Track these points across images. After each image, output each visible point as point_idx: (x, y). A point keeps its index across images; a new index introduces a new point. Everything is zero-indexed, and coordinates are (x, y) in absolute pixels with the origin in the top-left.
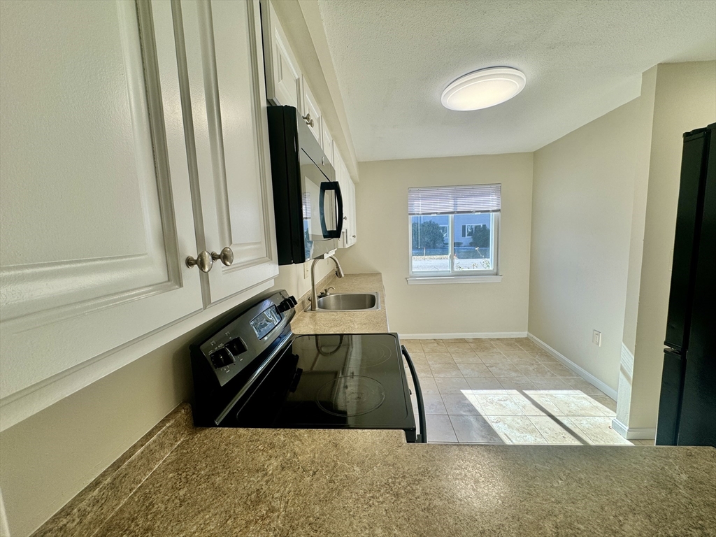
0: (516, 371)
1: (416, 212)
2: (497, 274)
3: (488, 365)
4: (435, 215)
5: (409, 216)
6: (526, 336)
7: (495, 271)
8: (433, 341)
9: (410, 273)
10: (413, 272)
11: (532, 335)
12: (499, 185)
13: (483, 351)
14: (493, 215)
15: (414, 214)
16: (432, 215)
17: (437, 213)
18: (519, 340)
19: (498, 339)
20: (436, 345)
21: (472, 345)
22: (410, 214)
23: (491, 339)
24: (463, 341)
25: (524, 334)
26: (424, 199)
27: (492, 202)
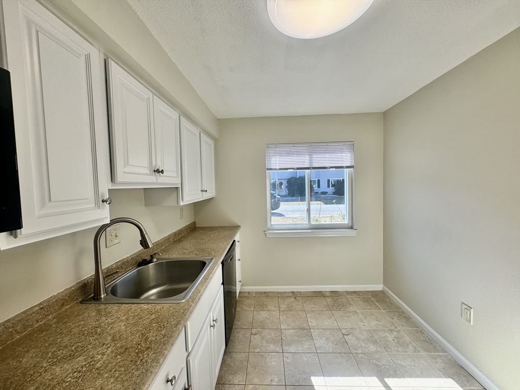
0: (375, 342)
1: (273, 167)
2: (352, 228)
3: (344, 331)
4: (292, 170)
5: (267, 171)
6: (381, 289)
7: (350, 224)
8: (291, 294)
9: (269, 225)
10: (271, 225)
11: (388, 290)
12: (352, 143)
13: (340, 310)
14: (347, 171)
15: (271, 169)
16: (289, 170)
17: (293, 169)
18: (375, 294)
19: (354, 292)
20: (293, 299)
21: (329, 300)
22: (268, 169)
23: (348, 293)
24: (320, 294)
25: (380, 287)
26: (281, 154)
27: (346, 158)
